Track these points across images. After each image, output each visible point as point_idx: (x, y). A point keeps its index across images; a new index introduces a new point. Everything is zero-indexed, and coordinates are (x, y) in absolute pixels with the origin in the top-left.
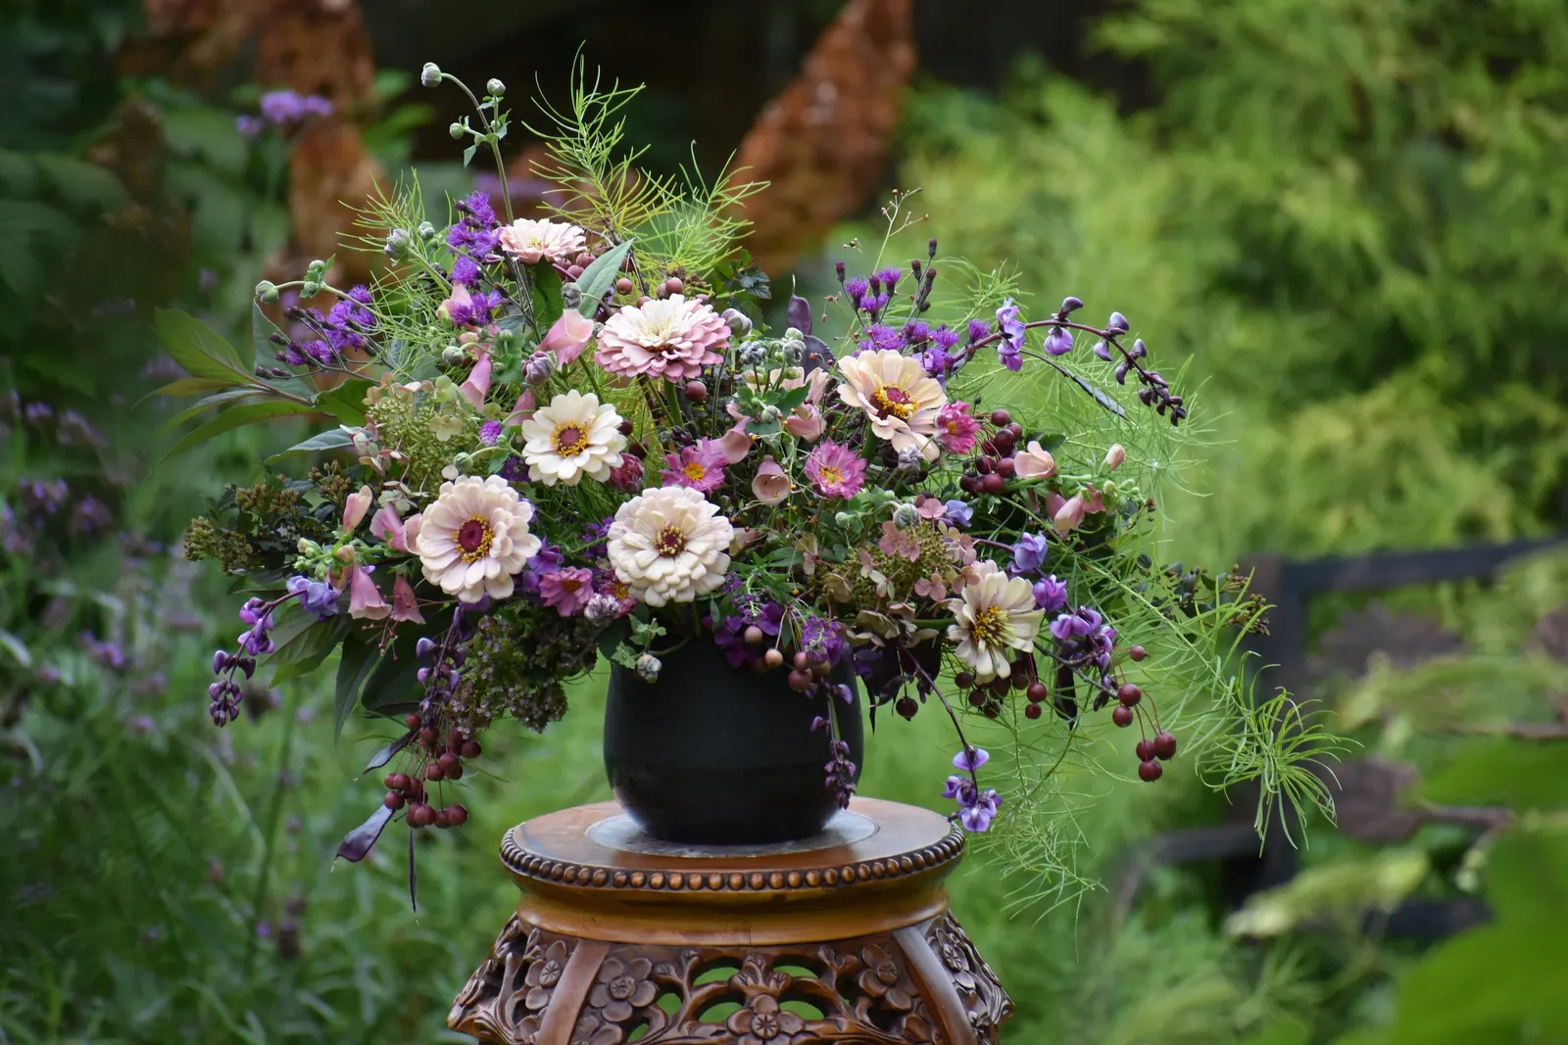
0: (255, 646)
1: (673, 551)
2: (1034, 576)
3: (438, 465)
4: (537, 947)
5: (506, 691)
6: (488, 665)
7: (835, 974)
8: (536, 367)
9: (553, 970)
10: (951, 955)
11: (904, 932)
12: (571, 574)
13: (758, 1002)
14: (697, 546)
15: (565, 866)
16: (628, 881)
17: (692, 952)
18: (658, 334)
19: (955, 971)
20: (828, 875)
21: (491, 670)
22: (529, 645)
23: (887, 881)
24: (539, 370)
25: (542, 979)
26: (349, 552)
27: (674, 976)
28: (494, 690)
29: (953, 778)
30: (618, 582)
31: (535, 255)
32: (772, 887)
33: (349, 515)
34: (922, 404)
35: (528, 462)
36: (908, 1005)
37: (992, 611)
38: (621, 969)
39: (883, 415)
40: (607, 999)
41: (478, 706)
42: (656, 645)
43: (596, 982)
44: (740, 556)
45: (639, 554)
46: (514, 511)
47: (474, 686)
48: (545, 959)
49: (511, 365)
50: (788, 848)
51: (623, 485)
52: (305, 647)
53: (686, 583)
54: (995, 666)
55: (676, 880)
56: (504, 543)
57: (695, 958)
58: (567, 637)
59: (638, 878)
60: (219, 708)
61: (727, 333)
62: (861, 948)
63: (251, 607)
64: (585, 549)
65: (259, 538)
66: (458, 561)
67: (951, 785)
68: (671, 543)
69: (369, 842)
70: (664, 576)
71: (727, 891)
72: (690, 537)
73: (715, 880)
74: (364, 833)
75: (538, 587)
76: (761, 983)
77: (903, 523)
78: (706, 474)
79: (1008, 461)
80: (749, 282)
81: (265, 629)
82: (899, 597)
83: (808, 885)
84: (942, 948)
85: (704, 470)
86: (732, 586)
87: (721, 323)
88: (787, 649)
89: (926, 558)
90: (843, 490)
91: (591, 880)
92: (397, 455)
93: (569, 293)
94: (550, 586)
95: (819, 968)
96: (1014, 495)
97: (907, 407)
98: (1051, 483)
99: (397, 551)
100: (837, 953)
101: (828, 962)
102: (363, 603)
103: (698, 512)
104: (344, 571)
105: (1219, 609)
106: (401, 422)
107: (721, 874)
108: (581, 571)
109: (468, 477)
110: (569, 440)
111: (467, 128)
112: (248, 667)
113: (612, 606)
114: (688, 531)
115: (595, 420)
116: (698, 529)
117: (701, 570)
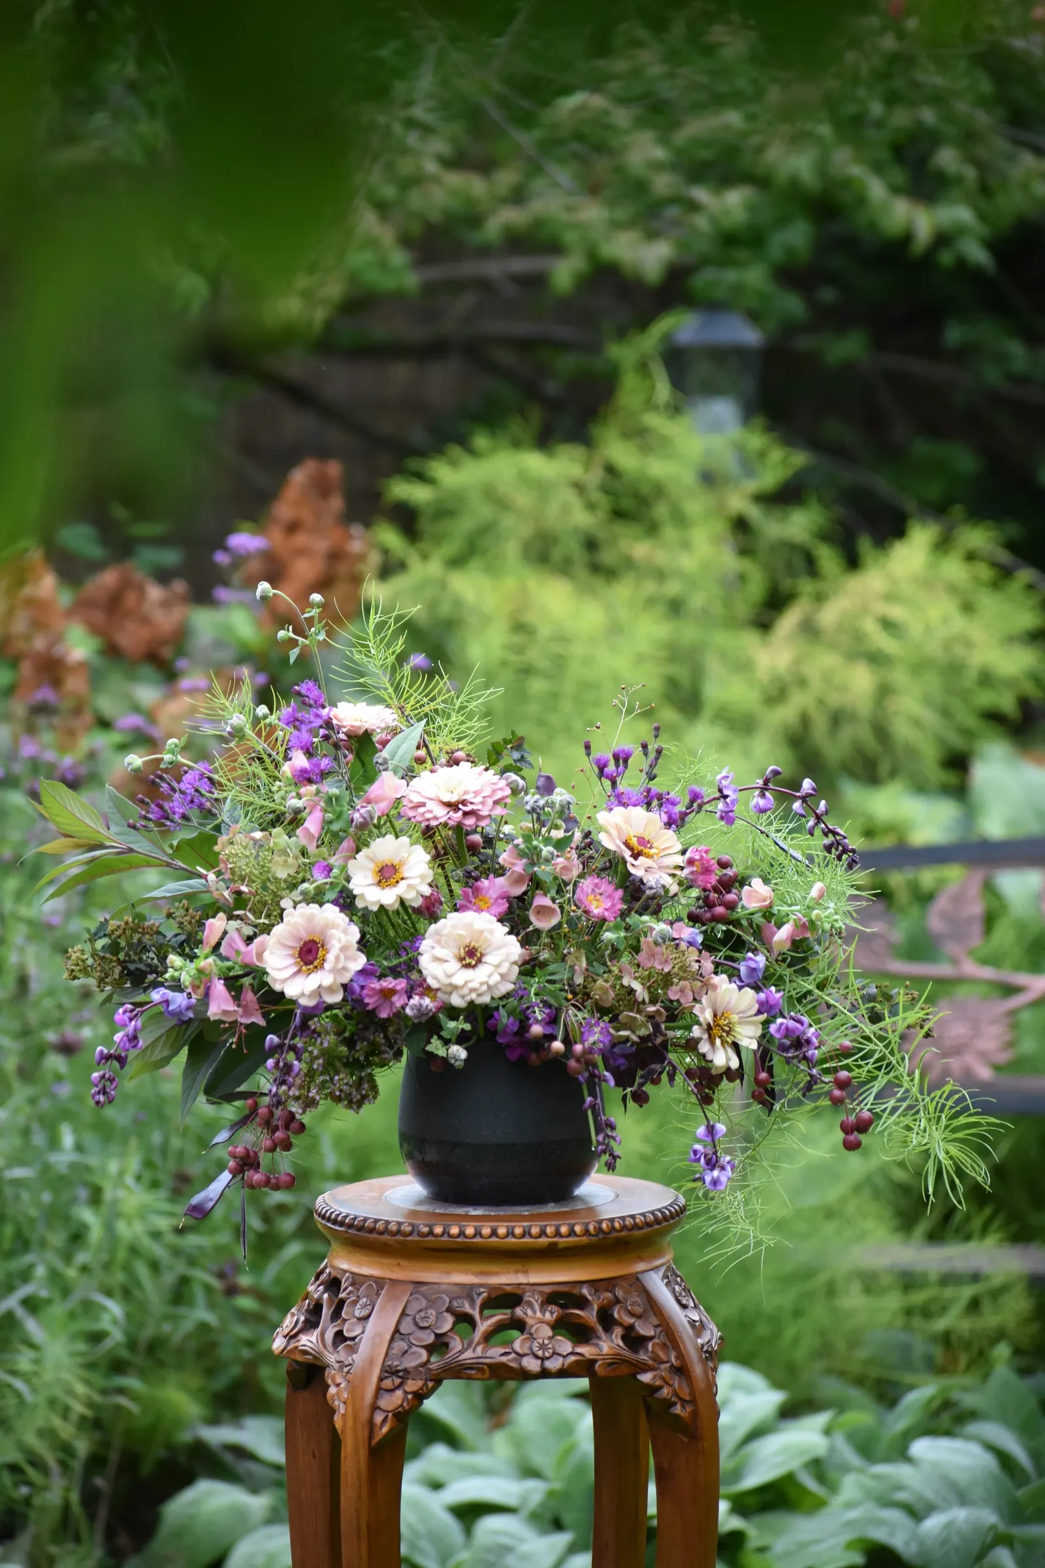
0: (127, 1043)
1: (473, 963)
2: (757, 988)
3: (277, 898)
4: (350, 1288)
5: (332, 1079)
6: (317, 1058)
7: (596, 1307)
8: (362, 816)
9: (365, 1306)
10: (680, 1294)
11: (646, 1275)
12: (389, 983)
13: (537, 1329)
14: (491, 959)
15: (376, 1221)
16: (431, 1233)
17: (482, 1290)
18: (452, 792)
19: (684, 1307)
20: (591, 1228)
21: (321, 1061)
22: (350, 1043)
23: (636, 1233)
24: (364, 818)
25: (357, 1313)
26: (210, 965)
27: (467, 1308)
28: (322, 1078)
29: (698, 1147)
30: (429, 987)
31: (359, 727)
32: (548, 1237)
33: (208, 936)
34: (663, 849)
35: (355, 892)
36: (652, 1333)
37: (726, 1015)
38: (424, 1303)
39: (636, 856)
40: (413, 1328)
41: (309, 1091)
42: (462, 1038)
43: (404, 1314)
44: (529, 967)
45: (446, 965)
46: (345, 932)
47: (306, 1075)
48: (358, 1297)
49: (339, 817)
50: (551, 1208)
51: (430, 911)
52: (163, 1046)
53: (485, 988)
54: (728, 1059)
55: (470, 1231)
56: (337, 958)
57: (485, 1295)
58: (382, 1035)
59: (438, 1230)
60: (99, 1093)
61: (508, 792)
62: (614, 1287)
63: (125, 1012)
64: (400, 963)
65: (125, 961)
66: (299, 971)
67: (695, 1152)
68: (471, 956)
69: (211, 1204)
70: (466, 983)
71: (511, 1240)
72: (486, 951)
73: (502, 1231)
74: (207, 1197)
75: (360, 995)
76: (539, 1315)
77: (660, 940)
78: (492, 904)
79: (731, 897)
80: (516, 755)
81: (135, 1030)
82: (653, 1001)
83: (576, 1235)
84: (674, 1289)
85: (492, 901)
86: (519, 993)
87: (503, 783)
88: (567, 1042)
89: (676, 970)
90: (606, 914)
91: (399, 1232)
92: (244, 889)
93: (380, 761)
94: (371, 993)
95: (582, 1303)
96: (737, 923)
97: (652, 851)
98: (768, 914)
99: (246, 966)
100: (596, 1291)
101: (589, 1298)
102: (219, 1006)
103: (492, 932)
104: (203, 982)
105: (901, 1015)
106: (247, 864)
107: (507, 1227)
108: (398, 981)
109: (308, 904)
110: (387, 874)
111: (291, 635)
112: (122, 1060)
113: (427, 1006)
114: (485, 946)
115: (407, 858)
116: (493, 946)
117: (497, 978)
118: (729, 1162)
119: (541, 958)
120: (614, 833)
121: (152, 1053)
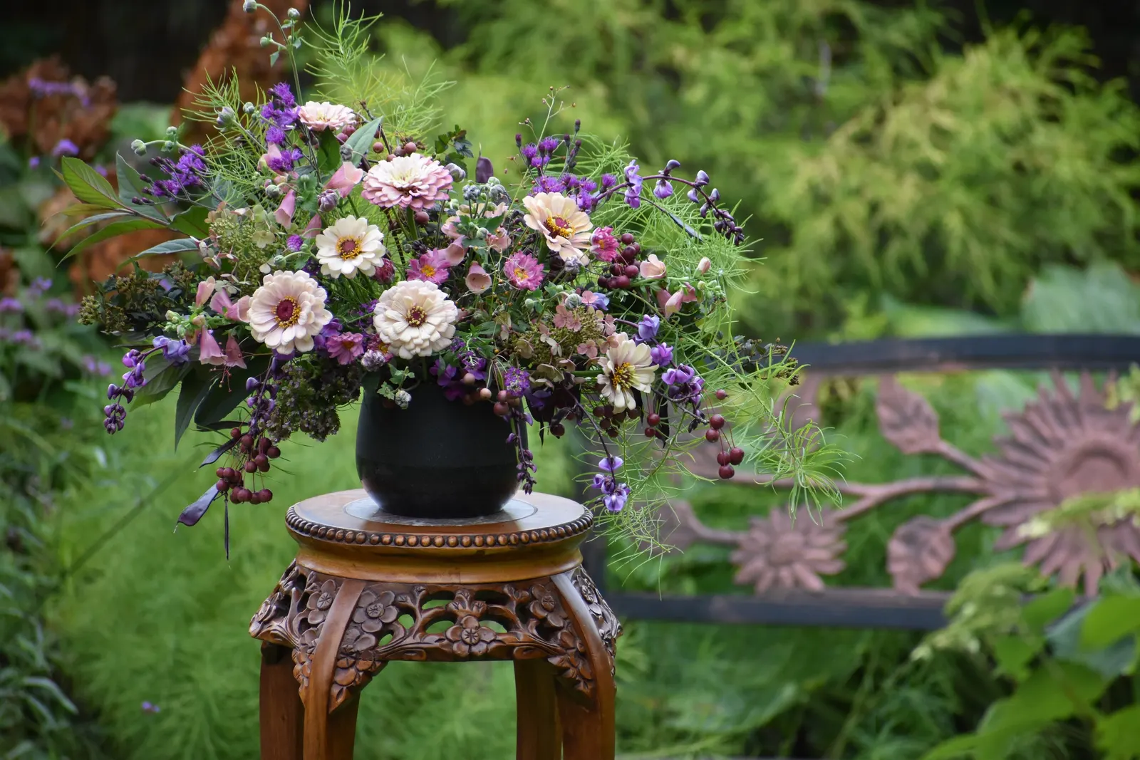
0: (134, 381)
1: (418, 323)
2: (651, 343)
3: (257, 264)
4: (314, 584)
5: (301, 414)
6: (289, 396)
7: (515, 603)
8: (328, 200)
9: (326, 599)
10: (587, 592)
11: (558, 577)
12: (348, 337)
13: (466, 621)
14: (434, 320)
15: (336, 530)
16: (380, 541)
17: (422, 588)
18: (404, 179)
19: (589, 603)
20: (512, 538)
21: (293, 399)
22: (317, 384)
23: (550, 543)
24: (330, 201)
25: (319, 604)
26: (201, 320)
27: (410, 603)
28: (293, 413)
29: (599, 476)
30: (381, 342)
31: (322, 125)
32: (476, 545)
33: (200, 297)
34: (578, 228)
35: (321, 262)
36: (562, 625)
37: (625, 366)
38: (374, 598)
39: (554, 235)
40: (366, 618)
41: (283, 424)
42: (407, 384)
43: (357, 607)
44: (463, 325)
45: (396, 324)
46: (315, 293)
47: (280, 410)
48: (320, 591)
49: (309, 198)
50: (481, 521)
51: (384, 278)
52: (161, 383)
53: (427, 344)
54: (626, 402)
55: (412, 540)
56: (309, 315)
57: (424, 591)
58: (343, 379)
59: (387, 539)
61: (450, 180)
62: (531, 586)
63: (131, 356)
64: (358, 321)
65: (130, 311)
66: (276, 326)
68: (417, 317)
69: (201, 513)
70: (412, 339)
71: (446, 548)
72: (429, 313)
73: (438, 540)
74: (197, 507)
75: (325, 345)
76: (467, 609)
77: (571, 306)
78: (435, 273)
79: (632, 267)
80: (459, 146)
81: (141, 370)
82: (565, 354)
83: (500, 544)
84: (581, 588)
85: (435, 270)
86: (456, 346)
87: (446, 173)
88: (495, 387)
89: (584, 330)
90: (529, 284)
91: (354, 540)
92: (230, 256)
93: (345, 151)
94: (333, 345)
95: (504, 600)
96: (637, 289)
97: (568, 230)
98: (662, 283)
99: (231, 320)
100: (516, 590)
101: (510, 595)
102: (208, 354)
103: (434, 297)
104: (195, 334)
105: (771, 367)
106: (232, 235)
107: (442, 537)
108: (355, 335)
109: (284, 271)
110: (348, 248)
111: (272, 41)
112: (129, 396)
113: (379, 358)
114: (427, 309)
115: (365, 235)
116: (435, 309)
117: (437, 335)
118: (625, 488)
119: (475, 317)
120: (537, 214)
121: (152, 388)
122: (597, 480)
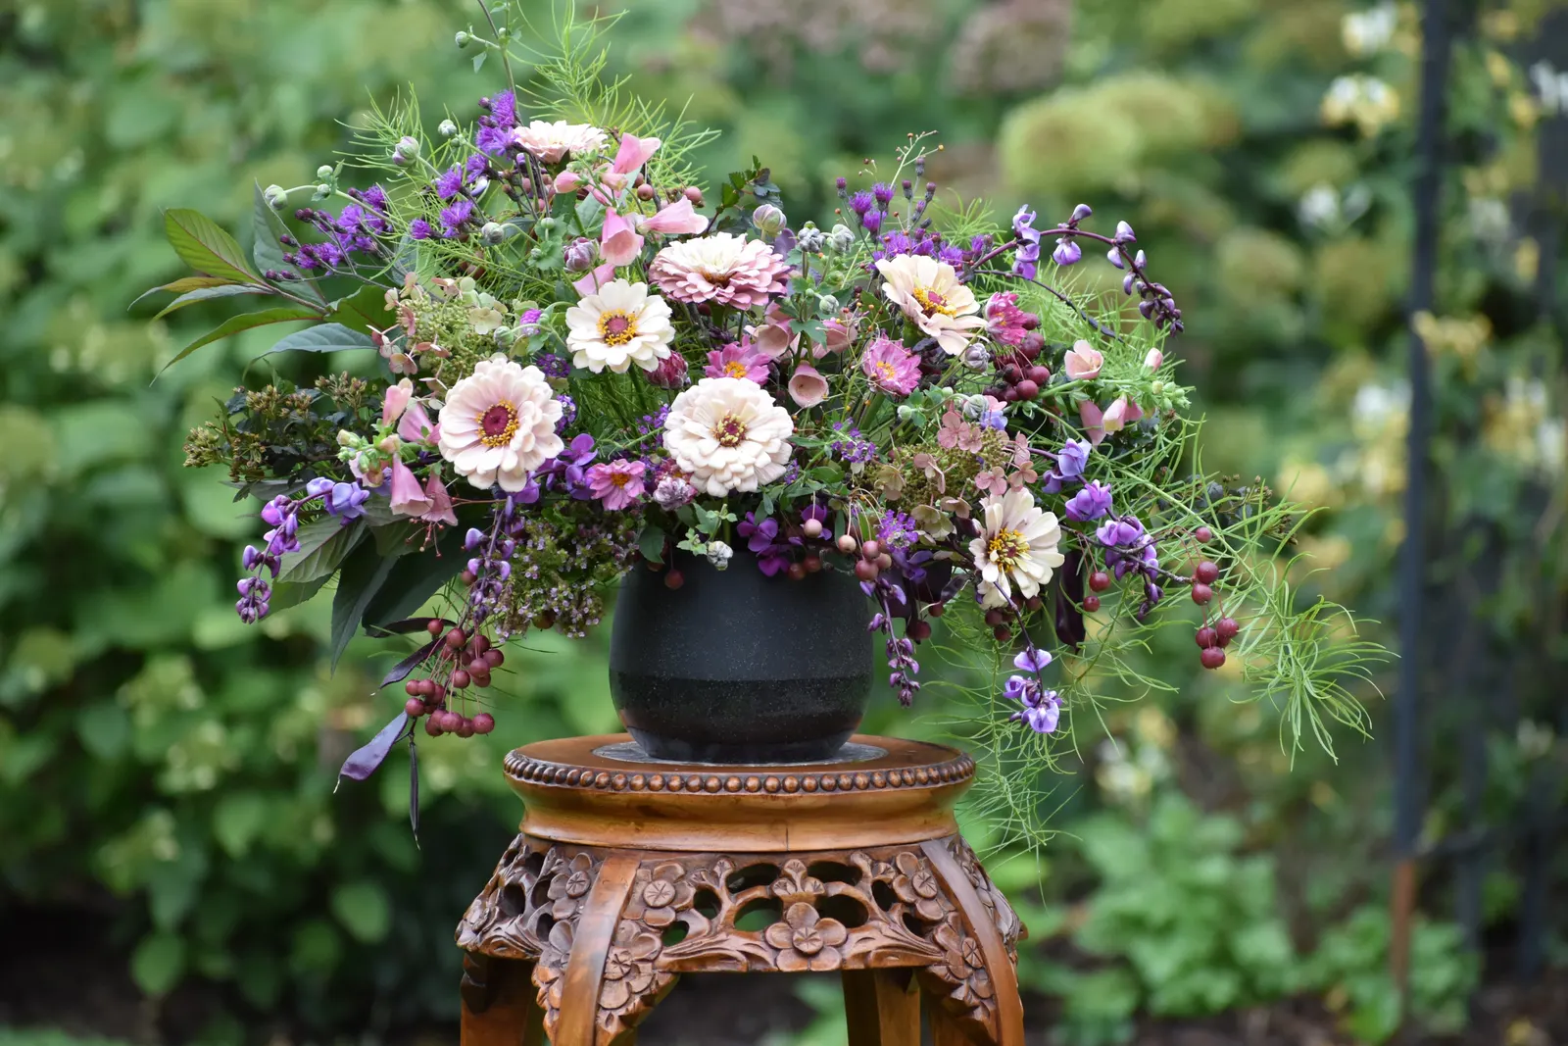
1: (734, 440)
3: (469, 360)
4: (559, 860)
5: (548, 592)
7: (871, 882)
8: (579, 252)
9: (580, 879)
11: (929, 846)
12: (620, 467)
14: (757, 435)
17: (728, 860)
21: (536, 568)
22: (569, 546)
24: (581, 255)
25: (569, 890)
27: (710, 882)
29: (1017, 678)
30: (680, 469)
33: (388, 408)
34: (958, 308)
35: (574, 348)
39: (929, 313)
42: (723, 533)
45: (700, 443)
48: (570, 872)
49: (548, 253)
51: (670, 378)
53: (751, 471)
58: (610, 536)
62: (895, 857)
64: (637, 444)
68: (731, 433)
70: (726, 465)
72: (750, 426)
75: (583, 481)
77: (974, 414)
79: (1039, 369)
80: (761, 192)
82: (955, 491)
85: (749, 366)
86: (791, 479)
88: (858, 536)
89: (985, 452)
90: (900, 384)
92: (435, 347)
94: (597, 482)
95: (855, 877)
96: (1049, 403)
97: (945, 310)
98: (1092, 388)
100: (873, 861)
101: (864, 870)
102: (404, 498)
103: (757, 401)
108: (632, 465)
110: (616, 328)
112: (274, 566)
113: (682, 489)
114: (749, 419)
115: (644, 309)
116: (760, 418)
117: (765, 459)
118: (1053, 699)
122: (1013, 685)
